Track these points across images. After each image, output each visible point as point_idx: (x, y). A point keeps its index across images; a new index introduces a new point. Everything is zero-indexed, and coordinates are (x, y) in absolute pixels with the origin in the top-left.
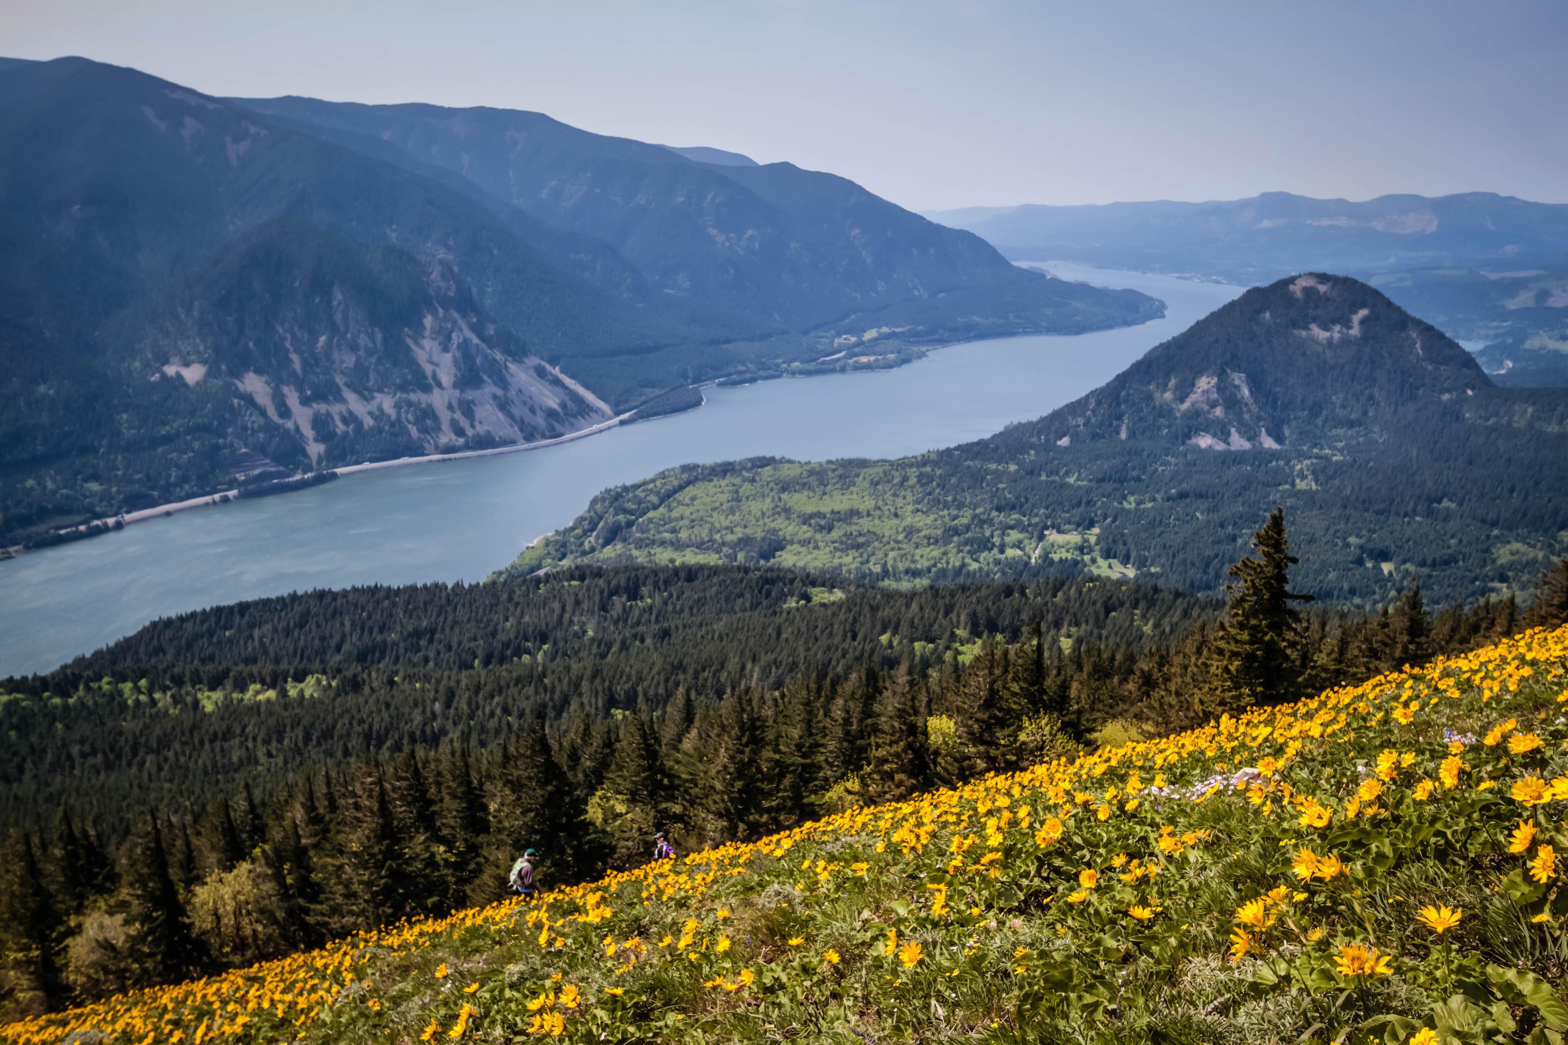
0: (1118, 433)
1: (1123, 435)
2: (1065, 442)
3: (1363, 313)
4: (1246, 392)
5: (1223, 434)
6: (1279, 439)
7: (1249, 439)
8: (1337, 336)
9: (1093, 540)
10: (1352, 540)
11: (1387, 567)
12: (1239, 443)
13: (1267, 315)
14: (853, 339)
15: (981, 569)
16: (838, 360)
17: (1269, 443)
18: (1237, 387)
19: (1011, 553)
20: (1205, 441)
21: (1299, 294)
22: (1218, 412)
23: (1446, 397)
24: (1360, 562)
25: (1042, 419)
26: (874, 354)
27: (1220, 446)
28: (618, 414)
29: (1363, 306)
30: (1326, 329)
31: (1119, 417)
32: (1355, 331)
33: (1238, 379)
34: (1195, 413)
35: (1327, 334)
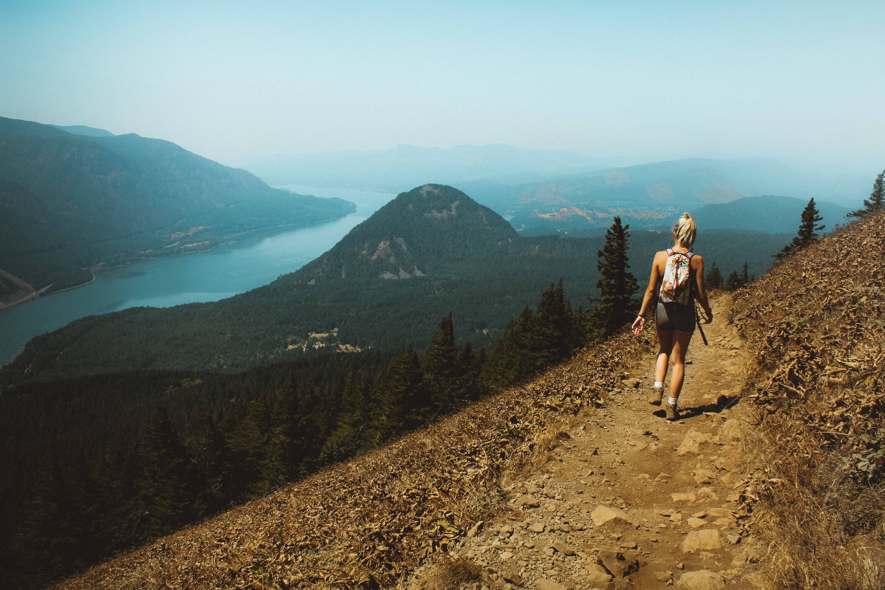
0: (341, 275)
1: (343, 276)
2: (312, 282)
3: (457, 203)
4: (405, 248)
5: (396, 271)
6: (424, 272)
7: (409, 273)
8: (446, 216)
9: (335, 334)
10: (467, 319)
11: (485, 332)
12: (404, 275)
13: (411, 206)
14: (183, 234)
15: (275, 358)
16: (175, 247)
17: (419, 273)
18: (400, 245)
19: (290, 347)
20: (387, 276)
21: (425, 195)
22: (392, 260)
23: (500, 243)
24: (473, 330)
25: (297, 272)
26: (196, 242)
27: (395, 278)
28: (37, 289)
29: (456, 200)
30: (440, 212)
31: (340, 267)
32: (454, 213)
33: (400, 240)
34: (380, 261)
35: (441, 215)
